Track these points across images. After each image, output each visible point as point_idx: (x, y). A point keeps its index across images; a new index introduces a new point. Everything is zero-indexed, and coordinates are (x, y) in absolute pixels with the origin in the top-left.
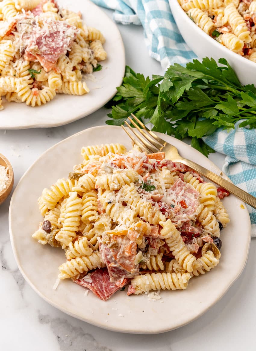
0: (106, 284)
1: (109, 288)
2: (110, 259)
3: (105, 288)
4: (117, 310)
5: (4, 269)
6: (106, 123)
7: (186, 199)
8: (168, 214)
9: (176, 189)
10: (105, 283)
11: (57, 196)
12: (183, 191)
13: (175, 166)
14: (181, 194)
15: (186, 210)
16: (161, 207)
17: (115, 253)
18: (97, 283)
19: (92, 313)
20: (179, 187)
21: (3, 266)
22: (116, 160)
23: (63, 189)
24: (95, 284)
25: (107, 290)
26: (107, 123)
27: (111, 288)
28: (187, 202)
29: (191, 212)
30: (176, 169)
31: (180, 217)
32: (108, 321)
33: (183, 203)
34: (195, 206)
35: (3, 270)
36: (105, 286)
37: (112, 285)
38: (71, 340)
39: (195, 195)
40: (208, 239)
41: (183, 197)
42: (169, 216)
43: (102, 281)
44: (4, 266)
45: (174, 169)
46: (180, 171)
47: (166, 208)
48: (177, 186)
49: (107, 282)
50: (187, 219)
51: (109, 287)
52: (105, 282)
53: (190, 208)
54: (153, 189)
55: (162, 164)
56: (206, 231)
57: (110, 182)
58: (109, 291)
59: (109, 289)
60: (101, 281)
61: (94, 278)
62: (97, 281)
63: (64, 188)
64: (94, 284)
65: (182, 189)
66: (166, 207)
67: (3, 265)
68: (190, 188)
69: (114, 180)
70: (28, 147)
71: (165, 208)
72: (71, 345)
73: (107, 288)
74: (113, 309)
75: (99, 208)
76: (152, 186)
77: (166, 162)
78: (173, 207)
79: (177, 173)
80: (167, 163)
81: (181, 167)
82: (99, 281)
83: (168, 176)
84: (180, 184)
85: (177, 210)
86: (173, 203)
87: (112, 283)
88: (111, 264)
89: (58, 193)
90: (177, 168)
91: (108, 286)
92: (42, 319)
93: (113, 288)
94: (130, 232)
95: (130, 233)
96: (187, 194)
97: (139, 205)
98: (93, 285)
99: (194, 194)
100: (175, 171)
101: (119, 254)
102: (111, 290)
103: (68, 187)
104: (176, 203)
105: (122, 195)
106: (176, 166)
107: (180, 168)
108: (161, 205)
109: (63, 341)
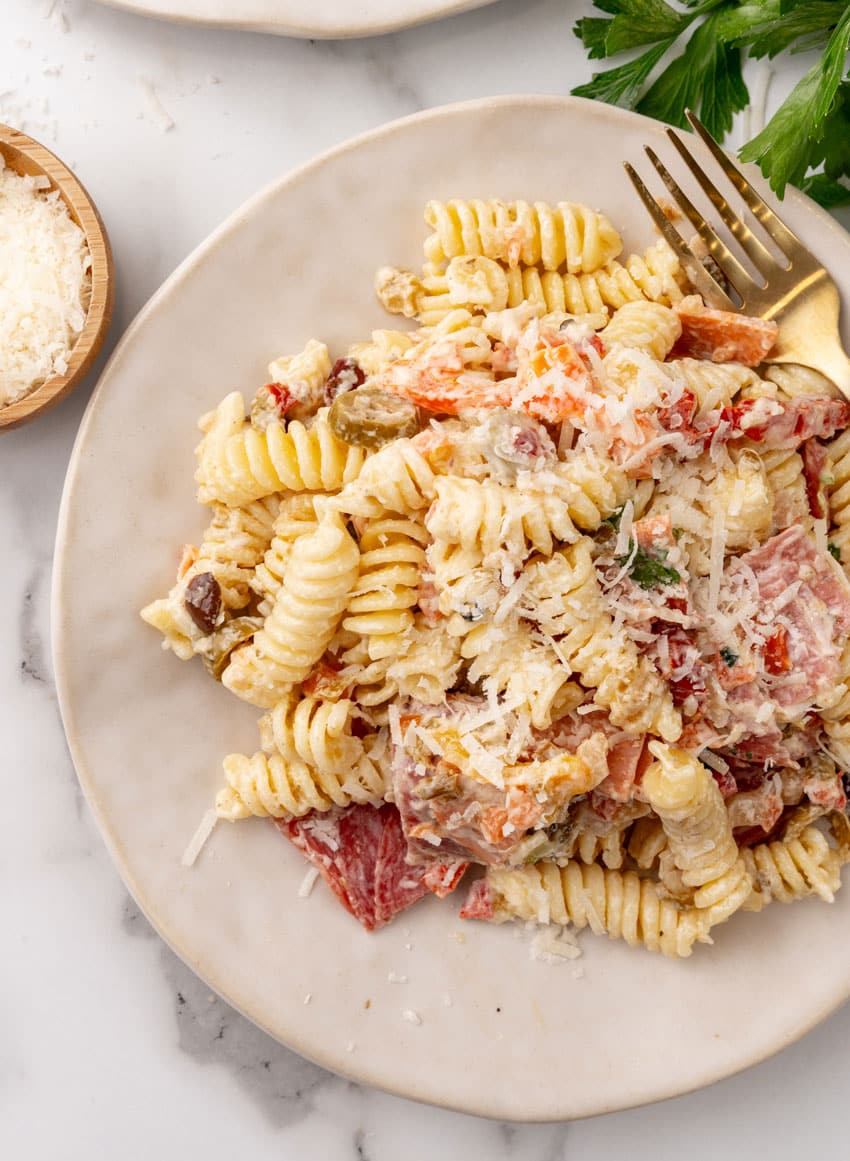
0: (388, 869)
1: (396, 891)
2: (419, 812)
3: (383, 887)
4: (407, 981)
5: (29, 675)
6: (575, 30)
7: (795, 634)
8: (696, 705)
9: (769, 566)
10: (386, 865)
12: (795, 587)
14: (781, 601)
15: (779, 681)
16: (678, 670)
17: (441, 809)
18: (358, 856)
19: (306, 1002)
20: (787, 563)
21: (24, 664)
22: (544, 399)
24: (350, 858)
25: (388, 895)
26: (578, 33)
27: (403, 890)
28: (798, 646)
29: (797, 694)
31: (742, 714)
32: (355, 1048)
33: (774, 653)
34: (822, 681)
35: (24, 681)
36: (382, 876)
37: (411, 878)
38: (223, 1018)
39: (839, 620)
40: (828, 797)
41: (784, 620)
42: (698, 711)
43: (376, 847)
44: (28, 665)
47: (695, 683)
48: (777, 556)
49: (395, 861)
50: (770, 729)
51: (397, 885)
52: (385, 860)
53: (797, 677)
54: (668, 580)
56: (832, 755)
57: (491, 542)
58: (392, 902)
59: (393, 894)
60: (372, 849)
61: (347, 833)
62: (358, 850)
64: (345, 860)
65: (792, 576)
66: (698, 674)
67: (26, 660)
68: (830, 576)
69: (507, 537)
70: (217, 82)
71: (695, 678)
72: (221, 1036)
73: (389, 885)
74: (391, 976)
75: (424, 597)
76: (666, 570)
78: (730, 665)
82: (365, 849)
84: (791, 551)
85: (741, 679)
86: (733, 643)
87: (413, 867)
88: (421, 830)
91: (395, 880)
92: (134, 918)
93: (410, 890)
94: (512, 801)
95: (514, 805)
96: (807, 603)
97: (590, 658)
98: (339, 862)
99: (836, 611)
101: (454, 817)
102: (403, 898)
104: (748, 644)
105: (528, 595)
106: (808, 426)
108: (682, 658)
109: (194, 1018)
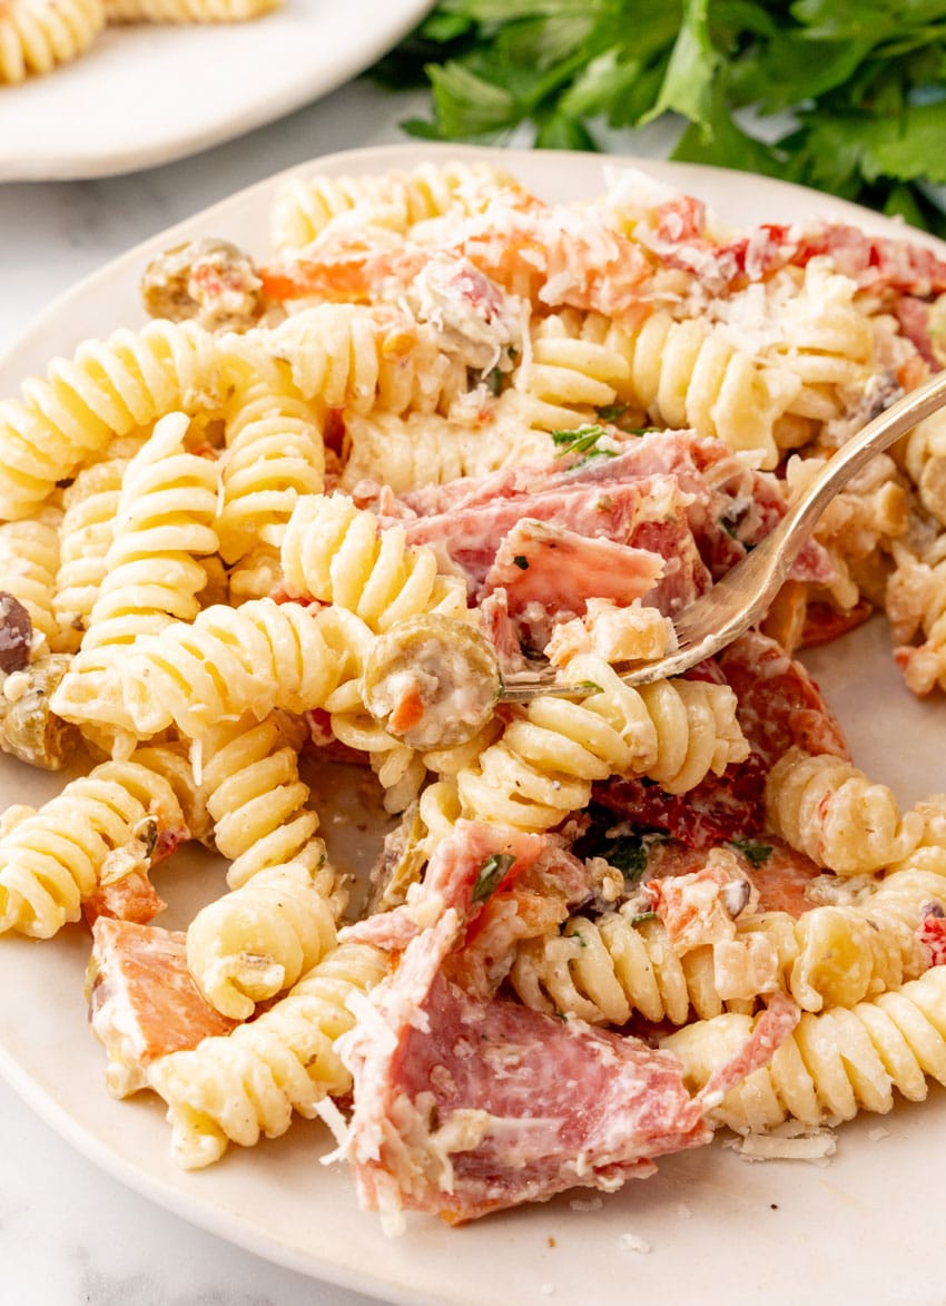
11: (67, 440)
13: (875, 259)
23: (107, 397)
30: (881, 281)
45: (872, 277)
46: (905, 291)
55: (801, 244)
63: (108, 387)
77: (826, 236)
79: (887, 301)
80: (832, 240)
81: (913, 264)
83: (839, 311)
89: (75, 422)
90: (888, 271)
100: (877, 288)
103: (131, 381)
106: (886, 260)
107: (908, 275)
